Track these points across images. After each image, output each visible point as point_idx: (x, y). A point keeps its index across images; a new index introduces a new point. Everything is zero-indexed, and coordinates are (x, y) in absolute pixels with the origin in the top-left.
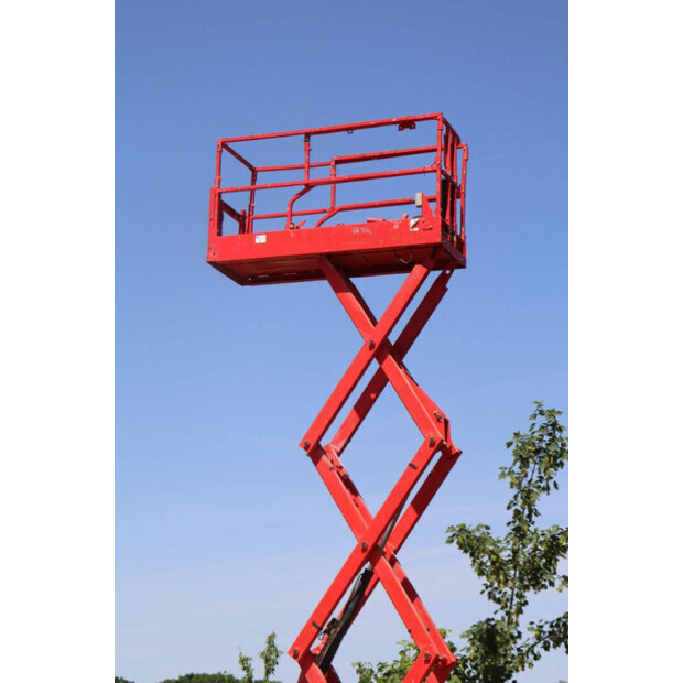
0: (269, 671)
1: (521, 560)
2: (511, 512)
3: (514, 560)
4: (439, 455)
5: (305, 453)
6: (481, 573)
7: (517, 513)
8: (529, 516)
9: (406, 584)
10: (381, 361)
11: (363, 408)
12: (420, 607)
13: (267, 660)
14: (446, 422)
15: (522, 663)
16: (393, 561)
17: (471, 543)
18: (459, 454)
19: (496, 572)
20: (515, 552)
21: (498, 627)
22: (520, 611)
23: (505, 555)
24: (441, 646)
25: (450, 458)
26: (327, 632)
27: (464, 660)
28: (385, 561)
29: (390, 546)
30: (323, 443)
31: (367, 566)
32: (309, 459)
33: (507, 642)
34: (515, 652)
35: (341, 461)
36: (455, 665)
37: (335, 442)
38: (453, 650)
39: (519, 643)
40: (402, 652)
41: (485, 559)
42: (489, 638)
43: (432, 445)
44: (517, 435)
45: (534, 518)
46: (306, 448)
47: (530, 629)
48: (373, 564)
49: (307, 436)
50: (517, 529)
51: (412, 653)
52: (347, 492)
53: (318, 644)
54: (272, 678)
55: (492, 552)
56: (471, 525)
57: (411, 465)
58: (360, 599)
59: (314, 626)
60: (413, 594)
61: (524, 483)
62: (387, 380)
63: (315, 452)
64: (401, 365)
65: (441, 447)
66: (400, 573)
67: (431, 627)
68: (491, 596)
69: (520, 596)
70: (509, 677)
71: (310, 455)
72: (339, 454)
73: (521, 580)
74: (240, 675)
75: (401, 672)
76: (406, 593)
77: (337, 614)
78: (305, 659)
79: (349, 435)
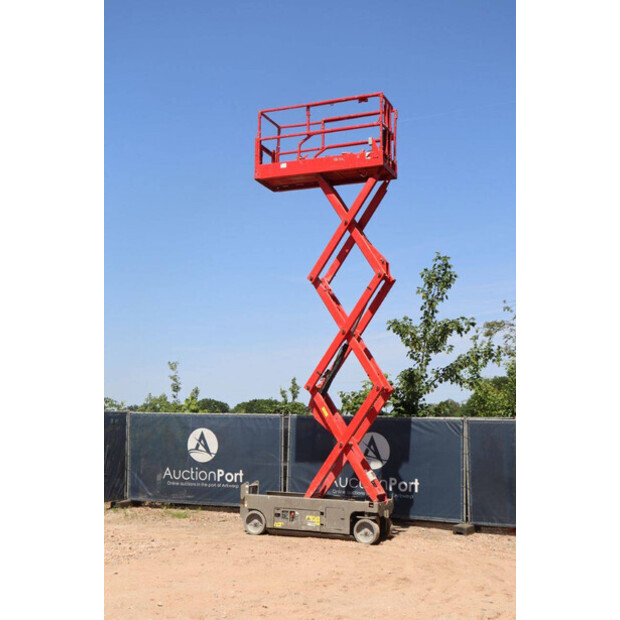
0: (294, 397)
1: (428, 337)
2: (423, 312)
3: (424, 338)
4: (383, 282)
5: (310, 283)
6: (407, 345)
7: (426, 313)
8: (433, 314)
9: (366, 351)
10: (351, 231)
11: (342, 257)
12: (374, 363)
13: (293, 392)
14: (387, 264)
15: (428, 390)
16: (359, 339)
17: (400, 328)
18: (394, 281)
19: (414, 344)
20: (425, 333)
21: (415, 373)
22: (427, 364)
23: (419, 335)
24: (385, 382)
25: (389, 283)
26: (325, 376)
27: (398, 389)
28: (354, 339)
29: (358, 331)
30: (320, 277)
31: (345, 342)
32: (313, 286)
33: (420, 380)
34: (424, 385)
35: (330, 286)
36: (393, 391)
37: (327, 276)
38: (392, 384)
39: (427, 380)
40: (364, 386)
41: (409, 336)
42: (410, 378)
43: (380, 276)
44: (426, 270)
45: (435, 314)
46: (311, 280)
47: (432, 373)
48: (349, 341)
49: (312, 273)
50: (426, 321)
51: (370, 387)
52: (334, 303)
53: (320, 383)
54: (296, 400)
55: (412, 334)
56: (400, 319)
57: (369, 288)
58: (341, 359)
59: (318, 374)
60: (370, 356)
61: (430, 297)
62: (354, 242)
63: (316, 282)
64: (362, 234)
65: (385, 278)
66: (363, 345)
67: (380, 373)
68: (412, 357)
69: (427, 356)
70: (421, 397)
71: (313, 283)
72: (329, 283)
73: (428, 348)
74: (280, 399)
75: (364, 396)
76: (366, 356)
77: (329, 367)
78: (313, 390)
79: (334, 272)
